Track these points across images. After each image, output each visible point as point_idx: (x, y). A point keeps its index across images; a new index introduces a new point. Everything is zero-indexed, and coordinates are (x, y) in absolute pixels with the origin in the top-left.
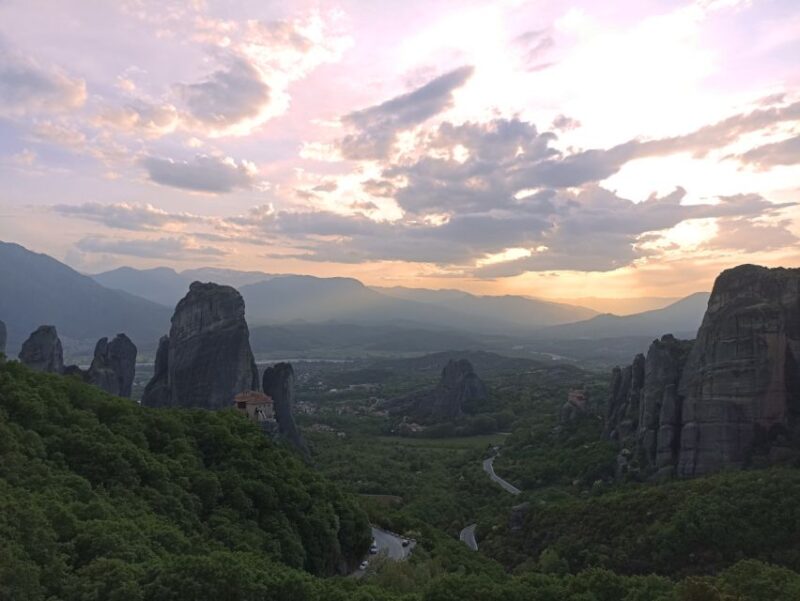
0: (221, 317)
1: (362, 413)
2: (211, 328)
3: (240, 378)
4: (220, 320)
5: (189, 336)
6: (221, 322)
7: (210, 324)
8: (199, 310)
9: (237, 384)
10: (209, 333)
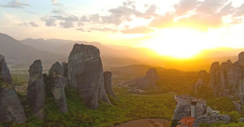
0: (92, 56)
1: (119, 86)
2: (88, 60)
3: (101, 78)
4: (91, 57)
5: (78, 63)
6: (92, 58)
7: (87, 58)
8: (83, 54)
9: (100, 80)
10: (87, 62)
